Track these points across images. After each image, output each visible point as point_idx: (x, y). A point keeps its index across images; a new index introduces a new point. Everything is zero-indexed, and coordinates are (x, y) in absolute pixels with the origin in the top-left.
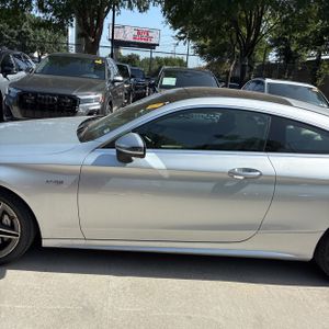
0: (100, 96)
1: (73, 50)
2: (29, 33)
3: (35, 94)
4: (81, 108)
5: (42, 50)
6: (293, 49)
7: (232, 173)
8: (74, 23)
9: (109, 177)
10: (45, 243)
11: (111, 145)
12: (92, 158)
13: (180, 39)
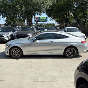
0: (32, 34)
1: (26, 25)
2: (15, 22)
3: (20, 35)
4: (29, 37)
5: (19, 25)
6: (79, 19)
7: (49, 42)
8: (26, 19)
9: (32, 44)
10: (24, 55)
11: (32, 40)
12: (30, 42)
13: (51, 19)
